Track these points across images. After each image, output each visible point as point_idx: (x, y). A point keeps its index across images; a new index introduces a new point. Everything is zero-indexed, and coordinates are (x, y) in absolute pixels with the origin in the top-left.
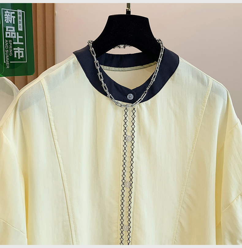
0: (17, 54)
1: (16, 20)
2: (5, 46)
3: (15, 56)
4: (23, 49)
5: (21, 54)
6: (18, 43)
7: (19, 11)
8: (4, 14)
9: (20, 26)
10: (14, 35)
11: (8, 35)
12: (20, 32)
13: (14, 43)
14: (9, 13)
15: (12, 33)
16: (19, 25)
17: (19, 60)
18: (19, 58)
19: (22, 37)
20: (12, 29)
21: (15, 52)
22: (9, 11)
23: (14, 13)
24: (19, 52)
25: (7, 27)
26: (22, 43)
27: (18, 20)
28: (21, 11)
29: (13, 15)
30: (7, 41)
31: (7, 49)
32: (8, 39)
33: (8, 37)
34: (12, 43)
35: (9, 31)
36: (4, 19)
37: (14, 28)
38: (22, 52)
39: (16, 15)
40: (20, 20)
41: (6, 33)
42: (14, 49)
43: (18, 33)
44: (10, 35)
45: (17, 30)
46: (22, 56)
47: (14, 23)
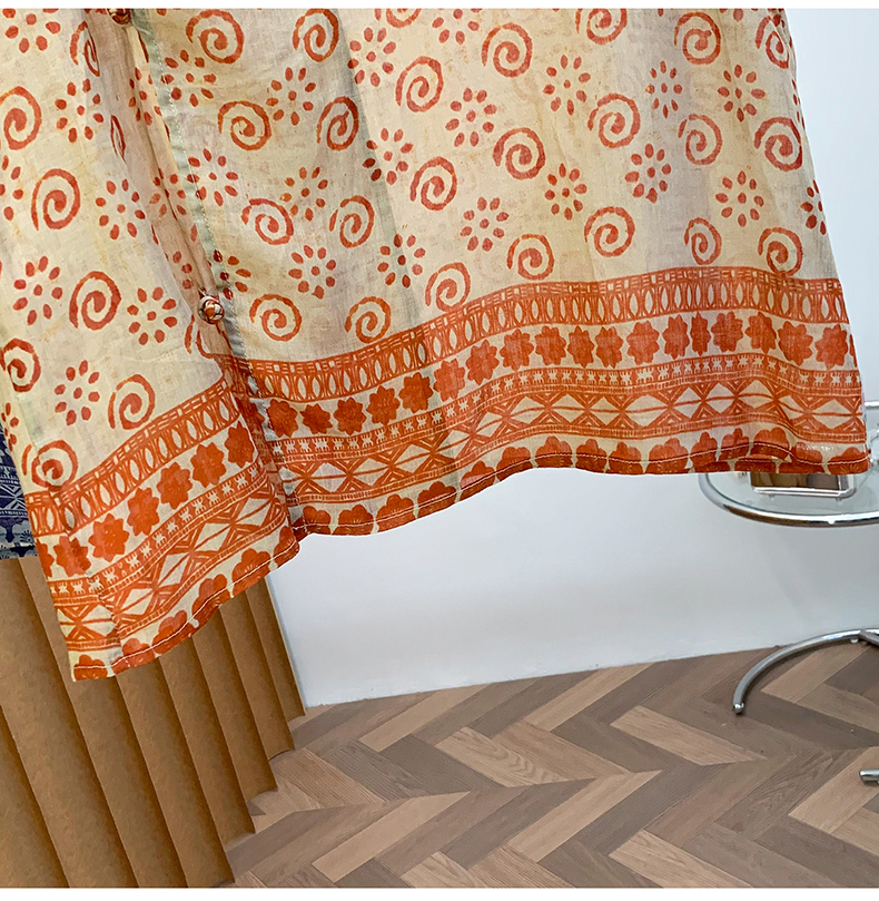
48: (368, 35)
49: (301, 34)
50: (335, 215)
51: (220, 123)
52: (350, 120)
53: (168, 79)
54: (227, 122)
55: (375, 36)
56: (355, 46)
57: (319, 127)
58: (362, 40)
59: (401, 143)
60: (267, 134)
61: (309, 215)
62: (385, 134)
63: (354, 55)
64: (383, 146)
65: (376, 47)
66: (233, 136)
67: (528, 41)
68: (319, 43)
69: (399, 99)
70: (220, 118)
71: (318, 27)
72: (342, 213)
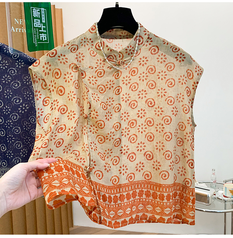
0: (42, 38)
1: (41, 15)
2: (34, 32)
3: (41, 39)
4: (46, 35)
5: (45, 38)
6: (42, 31)
7: (42, 9)
8: (32, 11)
9: (44, 19)
10: (39, 25)
11: (36, 25)
12: (43, 23)
13: (40, 31)
14: (36, 10)
15: (38, 24)
16: (42, 18)
17: (43, 41)
18: (44, 40)
19: (45, 27)
20: (38, 21)
21: (41, 37)
22: (35, 9)
23: (39, 10)
24: (43, 37)
25: (35, 20)
26: (45, 31)
27: (42, 15)
28: (43, 9)
29: (38, 11)
30: (35, 29)
31: (35, 35)
32: (36, 28)
33: (36, 26)
34: (39, 31)
35: (36, 22)
36: (33, 14)
37: (39, 20)
38: (46, 37)
39: (40, 11)
40: (43, 15)
41: (35, 24)
42: (40, 35)
43: (42, 24)
44: (37, 25)
45: (41, 22)
46: (46, 39)
47: (39, 17)
48: (126, 128)
49: (114, 126)
50: (112, 159)
51: (96, 138)
52: (119, 142)
53: (90, 128)
54: (98, 138)
55: (127, 129)
56: (123, 130)
57: (114, 142)
58: (125, 129)
59: (127, 148)
60: (104, 141)
61: (108, 157)
62: (125, 146)
63: (122, 131)
64: (124, 148)
65: (127, 131)
66: (98, 140)
67: (154, 136)
68: (117, 128)
69: (129, 140)
70: (97, 137)
71: (117, 125)
72: (114, 158)
